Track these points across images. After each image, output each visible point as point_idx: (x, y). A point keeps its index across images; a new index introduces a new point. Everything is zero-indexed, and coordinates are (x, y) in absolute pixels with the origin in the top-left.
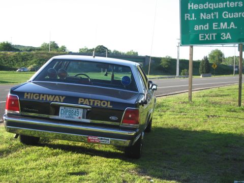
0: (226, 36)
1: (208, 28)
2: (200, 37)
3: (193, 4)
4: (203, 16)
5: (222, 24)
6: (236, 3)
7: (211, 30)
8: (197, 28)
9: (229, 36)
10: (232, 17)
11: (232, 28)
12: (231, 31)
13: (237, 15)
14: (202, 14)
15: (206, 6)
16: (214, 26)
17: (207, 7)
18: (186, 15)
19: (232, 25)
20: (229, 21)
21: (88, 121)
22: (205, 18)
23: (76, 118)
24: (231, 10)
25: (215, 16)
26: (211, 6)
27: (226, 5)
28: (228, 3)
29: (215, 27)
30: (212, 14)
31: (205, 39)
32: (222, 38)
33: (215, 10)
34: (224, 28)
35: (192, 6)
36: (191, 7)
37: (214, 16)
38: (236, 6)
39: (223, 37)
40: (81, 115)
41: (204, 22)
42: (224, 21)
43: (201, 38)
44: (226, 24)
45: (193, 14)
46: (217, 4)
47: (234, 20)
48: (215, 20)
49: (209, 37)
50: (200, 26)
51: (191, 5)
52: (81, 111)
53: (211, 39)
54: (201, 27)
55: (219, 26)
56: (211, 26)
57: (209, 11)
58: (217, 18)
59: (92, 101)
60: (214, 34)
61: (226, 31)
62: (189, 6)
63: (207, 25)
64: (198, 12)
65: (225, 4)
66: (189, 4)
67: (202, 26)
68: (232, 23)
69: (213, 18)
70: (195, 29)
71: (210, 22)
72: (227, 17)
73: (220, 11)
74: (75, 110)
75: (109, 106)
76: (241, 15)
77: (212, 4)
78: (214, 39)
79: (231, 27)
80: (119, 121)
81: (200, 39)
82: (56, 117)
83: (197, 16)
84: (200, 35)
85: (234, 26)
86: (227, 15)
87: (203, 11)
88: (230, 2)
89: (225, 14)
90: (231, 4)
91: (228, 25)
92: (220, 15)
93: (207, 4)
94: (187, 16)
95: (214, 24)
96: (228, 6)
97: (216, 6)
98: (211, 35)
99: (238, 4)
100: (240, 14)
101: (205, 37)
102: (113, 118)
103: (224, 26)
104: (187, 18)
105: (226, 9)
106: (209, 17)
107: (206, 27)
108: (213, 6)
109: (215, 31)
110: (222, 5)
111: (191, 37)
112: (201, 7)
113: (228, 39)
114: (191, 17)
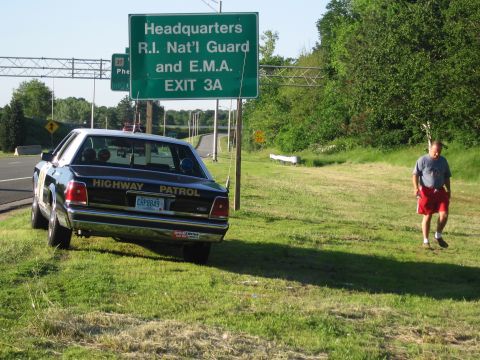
0: (213, 84)
1: (180, 70)
2: (167, 85)
3: (153, 24)
4: (171, 47)
5: (205, 62)
6: (231, 27)
7: (185, 74)
8: (160, 68)
9: (218, 85)
10: (224, 51)
11: (224, 70)
12: (222, 76)
13: (232, 48)
14: (169, 44)
15: (177, 30)
16: (191, 66)
17: (179, 32)
18: (140, 44)
19: (224, 66)
20: (218, 58)
21: (172, 213)
22: (175, 51)
23: (156, 210)
24: (222, 39)
25: (193, 48)
26: (186, 30)
27: (213, 29)
28: (217, 25)
29: (194, 68)
30: (189, 45)
31: (176, 89)
32: (205, 88)
33: (194, 37)
34: (209, 70)
35: (152, 28)
36: (149, 31)
37: (191, 48)
38: (231, 31)
39: (209, 87)
40: (162, 206)
41: (173, 58)
42: (209, 57)
43: (169, 87)
44: (213, 62)
45: (154, 44)
46: (197, 27)
47: (225, 56)
48: (193, 56)
49: (183, 85)
50: (166, 66)
51: (149, 26)
52: (162, 201)
53: (186, 89)
54: (169, 68)
55: (200, 66)
56: (186, 66)
57: (182, 39)
58: (197, 50)
59: (176, 189)
60: (192, 81)
61: (213, 75)
62: (146, 29)
63: (180, 65)
64: (162, 40)
65: (210, 27)
66: (146, 25)
67: (171, 65)
68: (224, 62)
69: (189, 51)
70: (157, 70)
71: (185, 58)
72: (216, 50)
73: (203, 39)
74: (154, 200)
75: (196, 195)
76: (240, 48)
77: (188, 27)
78: (192, 89)
79: (222, 68)
80: (207, 212)
81: (167, 89)
82: (132, 209)
83: (161, 46)
84: (166, 81)
85: (227, 68)
86: (214, 48)
87: (172, 38)
88: (220, 25)
89: (212, 45)
90: (221, 29)
91: (218, 66)
92: (203, 46)
93: (179, 27)
94: (143, 46)
95: (191, 62)
96: (217, 32)
97: (195, 30)
98: (186, 82)
99: (234, 29)
100: (237, 46)
101: (175, 85)
102: (202, 209)
103: (209, 66)
104: (143, 51)
105: (213, 36)
106: (182, 49)
107: (178, 67)
108: (189, 30)
109: (193, 75)
110: (205, 29)
111: (150, 84)
112: (169, 30)
113: (217, 89)
114: (150, 48)
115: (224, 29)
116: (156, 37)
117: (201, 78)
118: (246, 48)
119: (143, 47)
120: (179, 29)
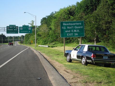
2: (67, 35)
3: (65, 23)
5: (74, 30)
7: (71, 32)
8: (66, 31)
9: (77, 34)
12: (78, 32)
13: (79, 27)
14: (68, 27)
19: (78, 31)
20: (77, 29)
22: (69, 28)
24: (78, 26)
25: (72, 28)
27: (76, 24)
28: (76, 23)
33: (72, 26)
41: (69, 30)
42: (75, 29)
44: (76, 30)
47: (78, 29)
48: (72, 29)
49: (70, 34)
55: (74, 31)
56: (71, 31)
57: (70, 26)
60: (72, 34)
61: (76, 33)
62: (63, 24)
64: (66, 26)
68: (78, 30)
71: (71, 29)
73: (74, 26)
74: (106, 57)
83: (66, 27)
86: (76, 27)
87: (68, 26)
91: (77, 31)
92: (74, 27)
99: (80, 24)
103: (75, 31)
105: (76, 25)
106: (70, 28)
107: (70, 31)
108: (71, 24)
109: (72, 33)
110: (74, 24)
111: (64, 34)
112: (68, 24)
113: (77, 35)
115: (78, 24)
117: (74, 33)
118: (82, 27)
119: (63, 28)
120: (69, 24)
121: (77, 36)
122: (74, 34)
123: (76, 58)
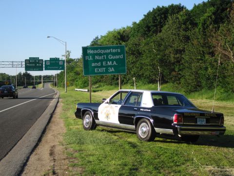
0: (111, 69)
1: (100, 65)
2: (96, 70)
3: (90, 50)
4: (97, 57)
5: (108, 62)
7: (102, 66)
8: (93, 65)
9: (113, 69)
10: (114, 58)
12: (114, 66)
13: (117, 57)
16: (104, 63)
19: (115, 63)
20: (113, 60)
23: (203, 123)
24: (114, 54)
25: (104, 58)
26: (101, 51)
28: (111, 50)
30: (102, 56)
33: (104, 54)
40: (205, 122)
41: (97, 61)
42: (110, 60)
44: (111, 62)
45: (91, 56)
46: (105, 50)
47: (115, 60)
48: (104, 60)
49: (101, 70)
52: (205, 120)
54: (96, 64)
55: (107, 63)
56: (102, 64)
57: (100, 55)
60: (104, 69)
61: (111, 66)
62: (88, 51)
63: (100, 63)
64: (94, 55)
71: (102, 61)
73: (107, 54)
74: (203, 119)
78: (104, 71)
82: (196, 124)
83: (94, 57)
86: (111, 57)
87: (97, 54)
88: (113, 49)
91: (112, 63)
92: (107, 57)
96: (112, 52)
99: (117, 51)
100: (119, 56)
101: (98, 70)
103: (110, 63)
105: (110, 53)
106: (101, 58)
108: (103, 51)
109: (104, 67)
110: (108, 51)
111: (90, 70)
112: (96, 52)
114: (89, 58)
115: (114, 51)
116: (91, 54)
117: (107, 67)
118: (122, 57)
119: (87, 58)
120: (99, 51)
121: (112, 72)
122: (107, 70)
123: (118, 123)
